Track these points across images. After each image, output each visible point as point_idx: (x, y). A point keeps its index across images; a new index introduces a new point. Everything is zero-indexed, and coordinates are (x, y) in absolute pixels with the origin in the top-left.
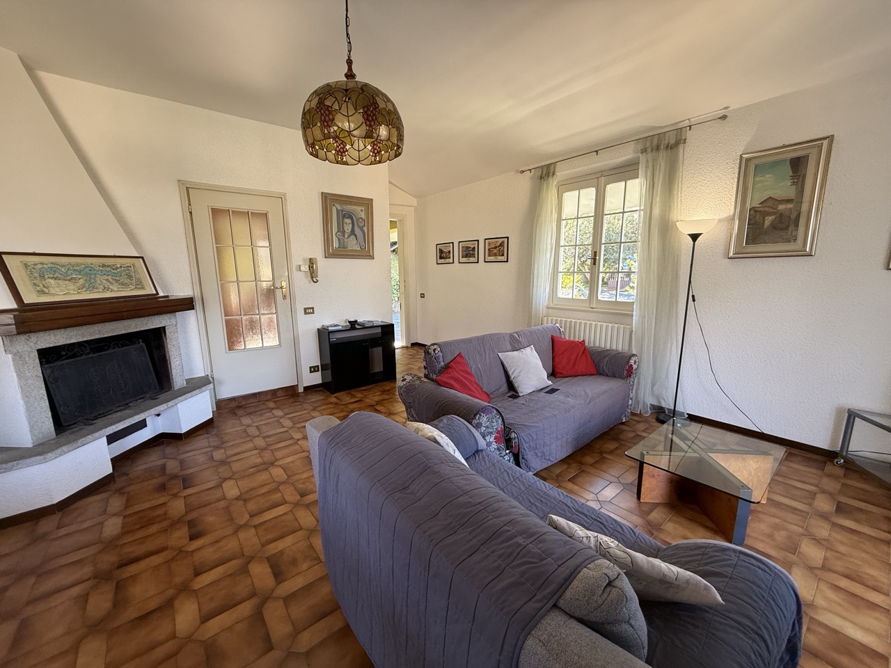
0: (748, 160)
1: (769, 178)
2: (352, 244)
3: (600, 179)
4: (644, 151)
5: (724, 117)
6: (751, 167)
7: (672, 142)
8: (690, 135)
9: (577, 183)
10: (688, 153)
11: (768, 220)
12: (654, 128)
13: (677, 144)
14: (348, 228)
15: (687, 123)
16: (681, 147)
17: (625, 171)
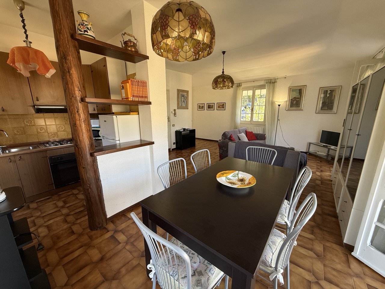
0: (290, 88)
1: (294, 93)
2: (184, 105)
3: (254, 88)
4: (267, 83)
5: (285, 78)
6: (291, 90)
7: (274, 82)
8: (278, 81)
9: (248, 89)
10: (278, 85)
11: (295, 102)
12: (269, 78)
13: (275, 82)
14: (183, 100)
15: (277, 78)
16: (276, 83)
17: (262, 87)
